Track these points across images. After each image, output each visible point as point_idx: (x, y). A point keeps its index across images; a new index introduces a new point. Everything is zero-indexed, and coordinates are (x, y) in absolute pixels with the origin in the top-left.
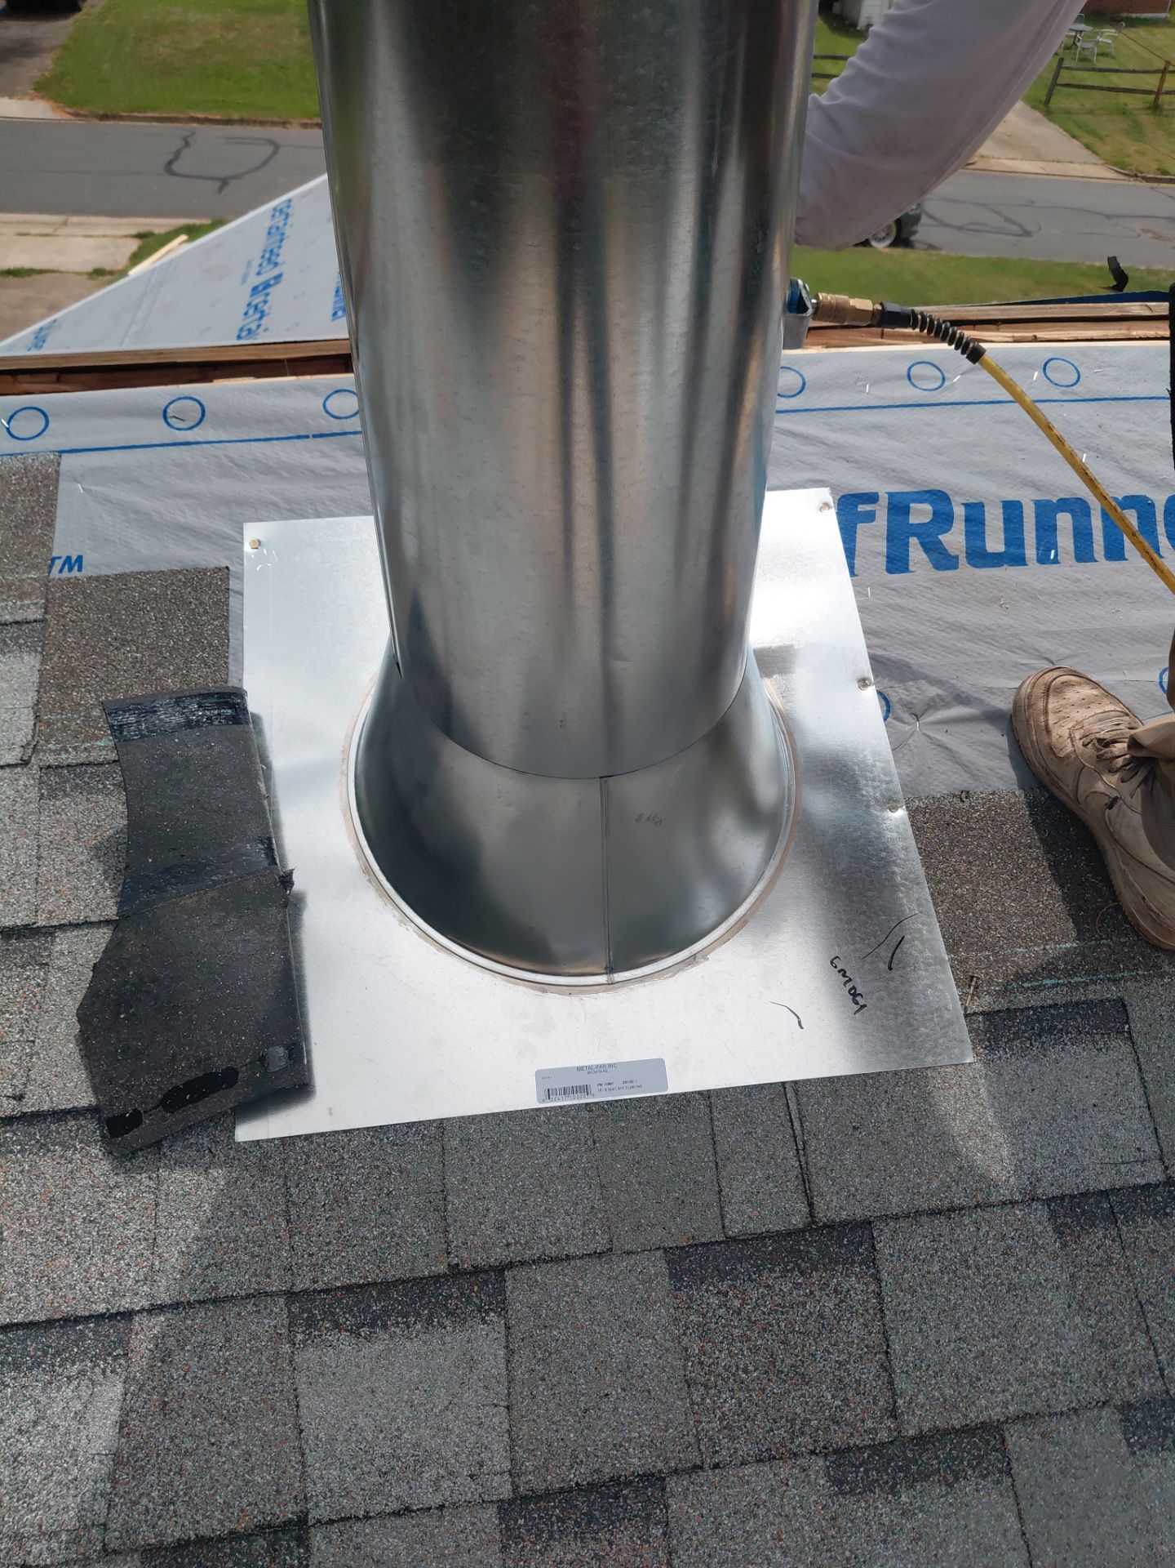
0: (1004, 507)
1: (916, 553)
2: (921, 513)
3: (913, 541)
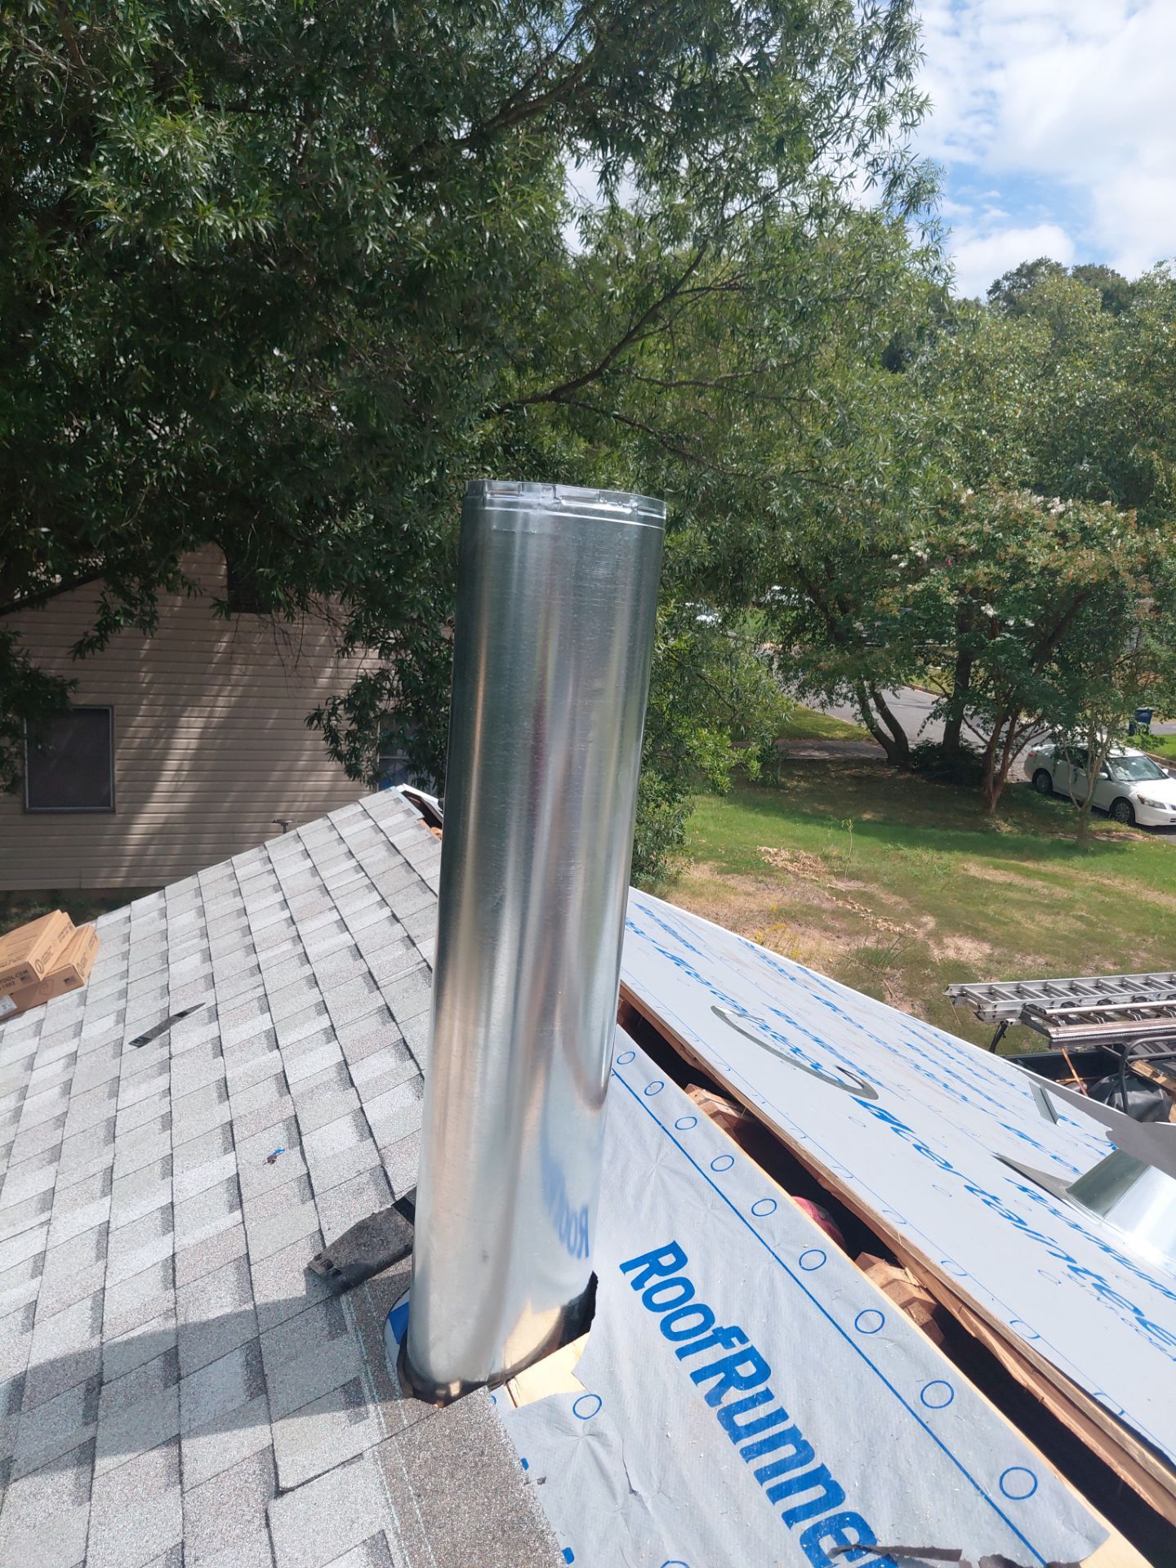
0: (778, 1411)
1: (712, 1382)
2: (747, 1369)
3: (722, 1375)
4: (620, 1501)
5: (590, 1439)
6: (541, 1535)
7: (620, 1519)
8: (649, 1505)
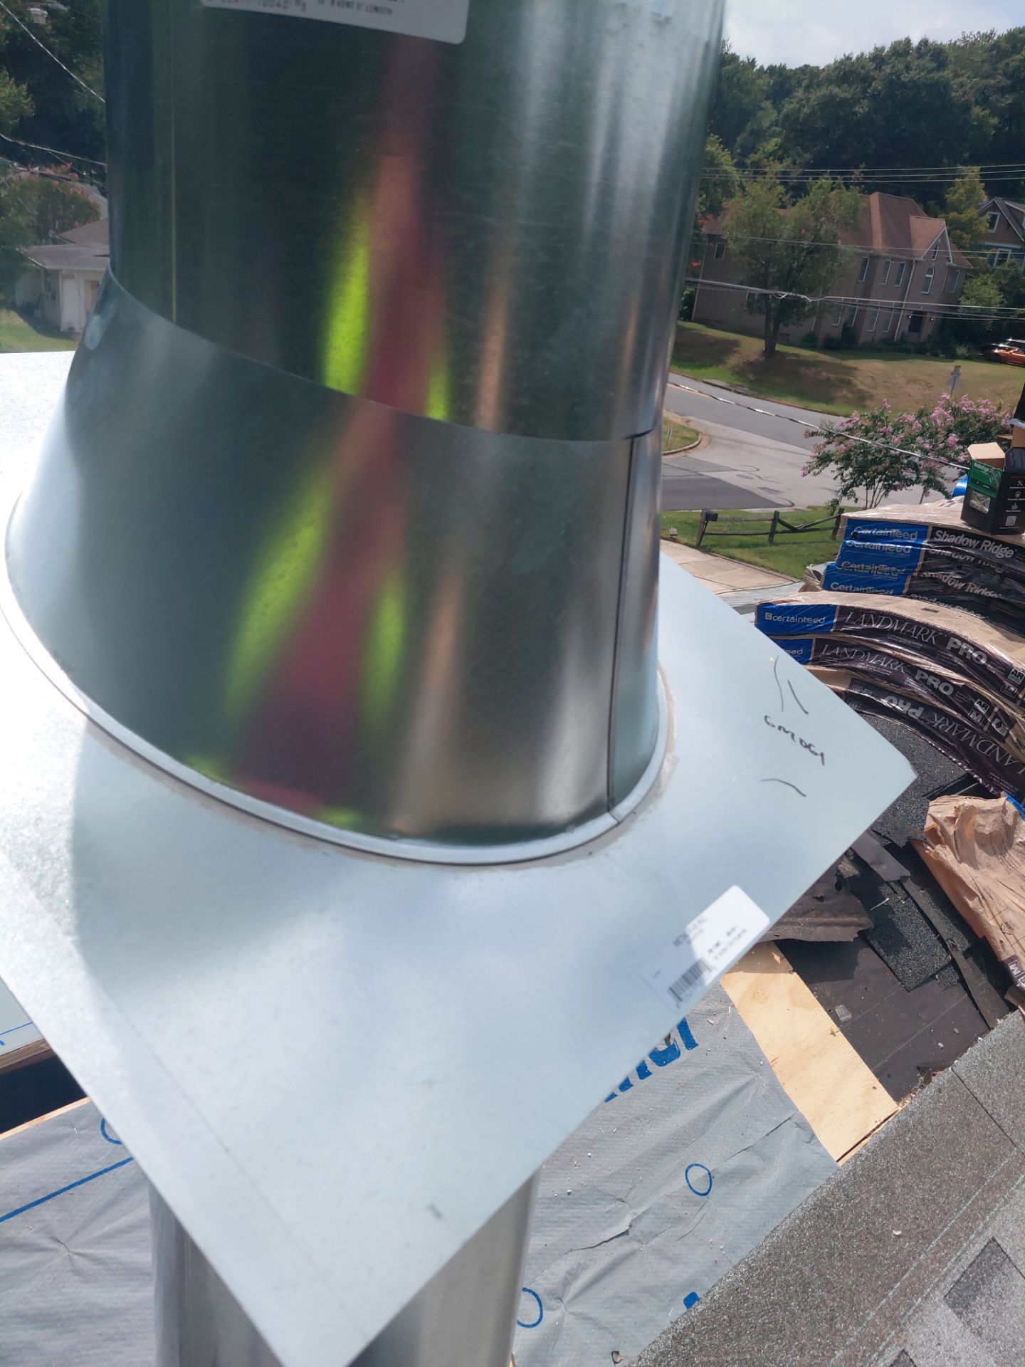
4: (635, 1245)
5: (566, 1299)
6: (678, 1339)
7: (654, 1243)
8: (640, 1211)
